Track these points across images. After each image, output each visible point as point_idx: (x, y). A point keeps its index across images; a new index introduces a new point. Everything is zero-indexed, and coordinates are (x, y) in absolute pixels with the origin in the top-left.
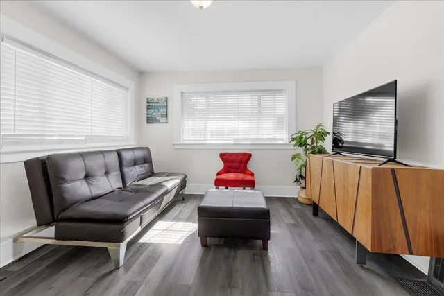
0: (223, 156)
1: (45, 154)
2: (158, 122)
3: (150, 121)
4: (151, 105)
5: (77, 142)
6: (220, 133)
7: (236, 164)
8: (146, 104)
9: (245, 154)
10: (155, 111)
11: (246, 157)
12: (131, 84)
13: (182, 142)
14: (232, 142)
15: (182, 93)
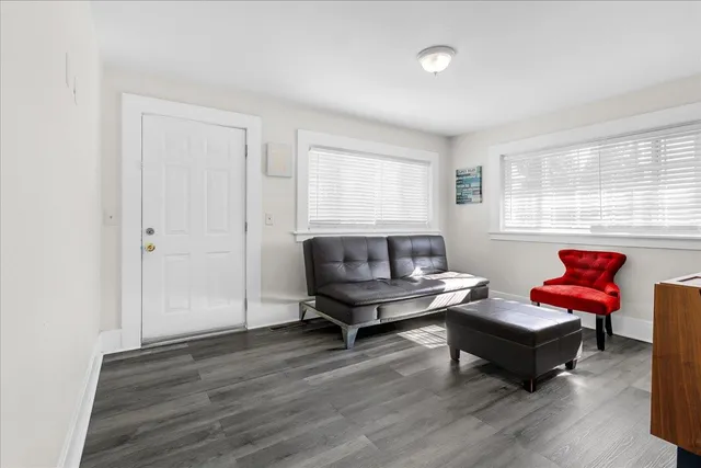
0: (564, 255)
1: (312, 237)
2: (470, 201)
3: (460, 200)
4: (461, 179)
5: (367, 226)
6: (568, 216)
7: (589, 272)
8: (455, 179)
9: (609, 255)
10: (465, 187)
11: (613, 261)
12: (434, 157)
13: (501, 231)
14: (589, 232)
15: (503, 156)
